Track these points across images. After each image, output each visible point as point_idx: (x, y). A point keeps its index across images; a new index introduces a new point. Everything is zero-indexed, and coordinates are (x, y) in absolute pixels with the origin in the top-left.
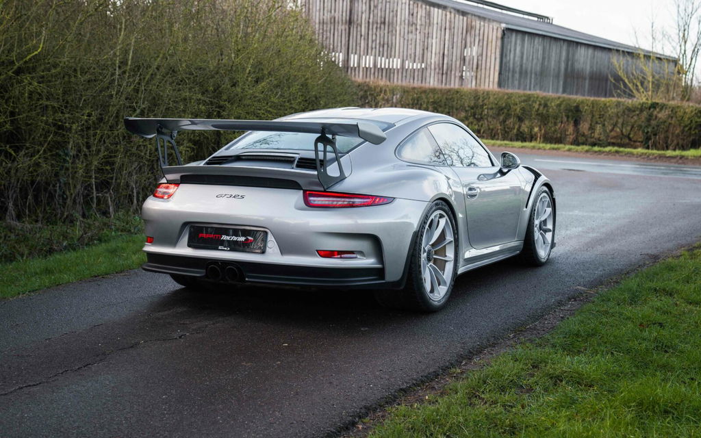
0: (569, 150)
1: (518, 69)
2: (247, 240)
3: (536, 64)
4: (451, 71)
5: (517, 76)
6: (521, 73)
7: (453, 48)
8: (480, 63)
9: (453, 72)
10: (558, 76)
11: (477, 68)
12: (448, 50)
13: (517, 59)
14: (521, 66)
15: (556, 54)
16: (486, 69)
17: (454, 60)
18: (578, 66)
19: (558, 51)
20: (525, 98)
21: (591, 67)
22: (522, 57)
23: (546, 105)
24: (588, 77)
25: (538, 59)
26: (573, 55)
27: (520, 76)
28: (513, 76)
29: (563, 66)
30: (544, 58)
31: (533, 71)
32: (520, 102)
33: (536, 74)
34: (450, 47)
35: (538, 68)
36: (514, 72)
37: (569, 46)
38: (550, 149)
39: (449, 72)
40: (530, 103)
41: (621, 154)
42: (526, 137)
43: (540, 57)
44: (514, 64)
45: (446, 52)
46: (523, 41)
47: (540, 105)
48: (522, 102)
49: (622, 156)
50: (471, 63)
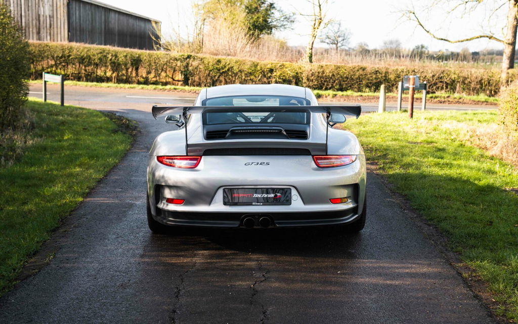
0: (142, 88)
1: (78, 28)
2: (276, 196)
3: (88, 25)
4: (29, 28)
5: (78, 33)
6: (80, 31)
7: (28, 10)
8: (52, 22)
9: (31, 29)
10: (101, 33)
11: (50, 27)
12: (25, 12)
13: (77, 20)
14: (80, 25)
15: (99, 17)
16: (57, 27)
17: (30, 20)
18: (111, 26)
19: (100, 15)
20: (101, 51)
21: (118, 27)
22: (80, 19)
23: (116, 56)
24: (117, 34)
25: (89, 20)
26: (108, 18)
27: (80, 33)
28: (76, 33)
29: (103, 26)
30: (92, 20)
31: (87, 30)
32: (97, 54)
33: (89, 32)
34: (26, 10)
35: (90, 27)
36: (76, 30)
37: (105, 12)
38: (128, 88)
39: (27, 29)
40: (105, 54)
41: (177, 90)
42: (104, 79)
43: (90, 19)
44: (76, 24)
45: (23, 14)
46: (80, 7)
47: (112, 55)
48: (99, 54)
49: (179, 92)
50: (45, 22)
